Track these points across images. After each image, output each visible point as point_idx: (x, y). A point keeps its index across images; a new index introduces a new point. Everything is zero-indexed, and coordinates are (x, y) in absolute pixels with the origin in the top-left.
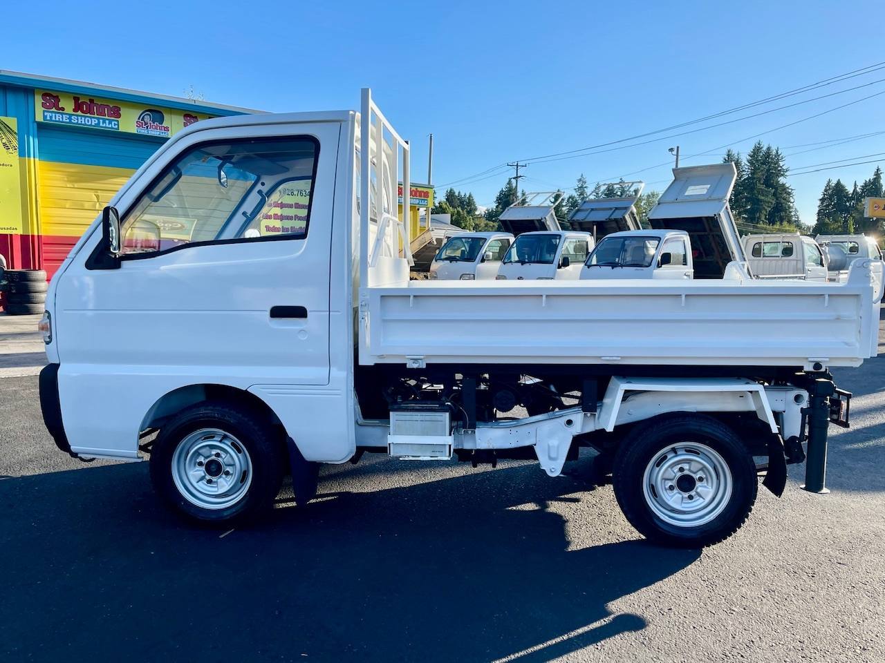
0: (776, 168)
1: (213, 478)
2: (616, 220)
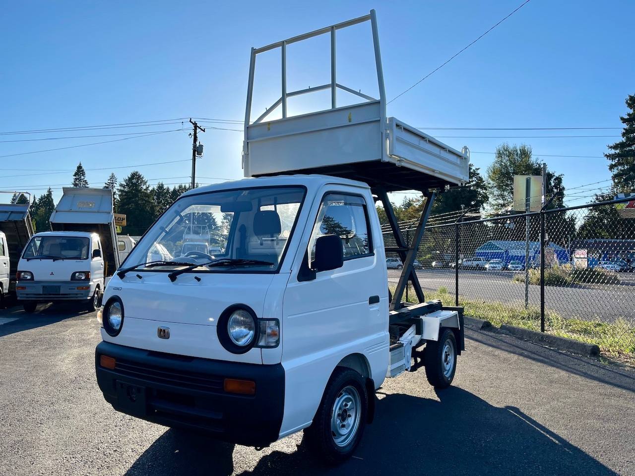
1: (344, 423)
2: (15, 222)
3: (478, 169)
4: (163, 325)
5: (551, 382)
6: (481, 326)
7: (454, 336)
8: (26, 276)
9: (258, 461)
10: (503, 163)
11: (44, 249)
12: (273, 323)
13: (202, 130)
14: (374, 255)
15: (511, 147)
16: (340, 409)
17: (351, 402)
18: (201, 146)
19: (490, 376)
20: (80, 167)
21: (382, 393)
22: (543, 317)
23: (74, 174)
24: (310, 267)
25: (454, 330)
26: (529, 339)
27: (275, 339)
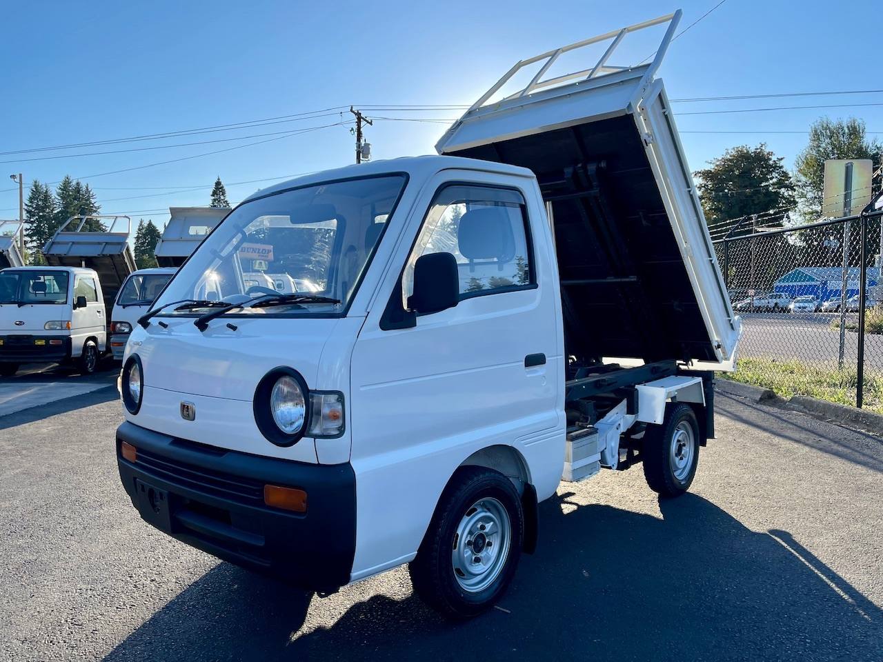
0: (88, 205)
1: (480, 555)
2: (111, 256)
3: (782, 159)
4: (187, 399)
5: (859, 489)
6: (758, 397)
7: (694, 415)
8: (123, 328)
9: (348, 606)
10: (821, 149)
11: (148, 292)
12: (333, 398)
13: (368, 122)
14: (536, 286)
15: (834, 124)
16: (470, 533)
17: (492, 523)
18: (367, 145)
19: (757, 478)
20: (218, 183)
21: (571, 503)
22: (859, 383)
23: (211, 193)
24: (405, 307)
25: (695, 407)
26: (834, 418)
27: (338, 423)
